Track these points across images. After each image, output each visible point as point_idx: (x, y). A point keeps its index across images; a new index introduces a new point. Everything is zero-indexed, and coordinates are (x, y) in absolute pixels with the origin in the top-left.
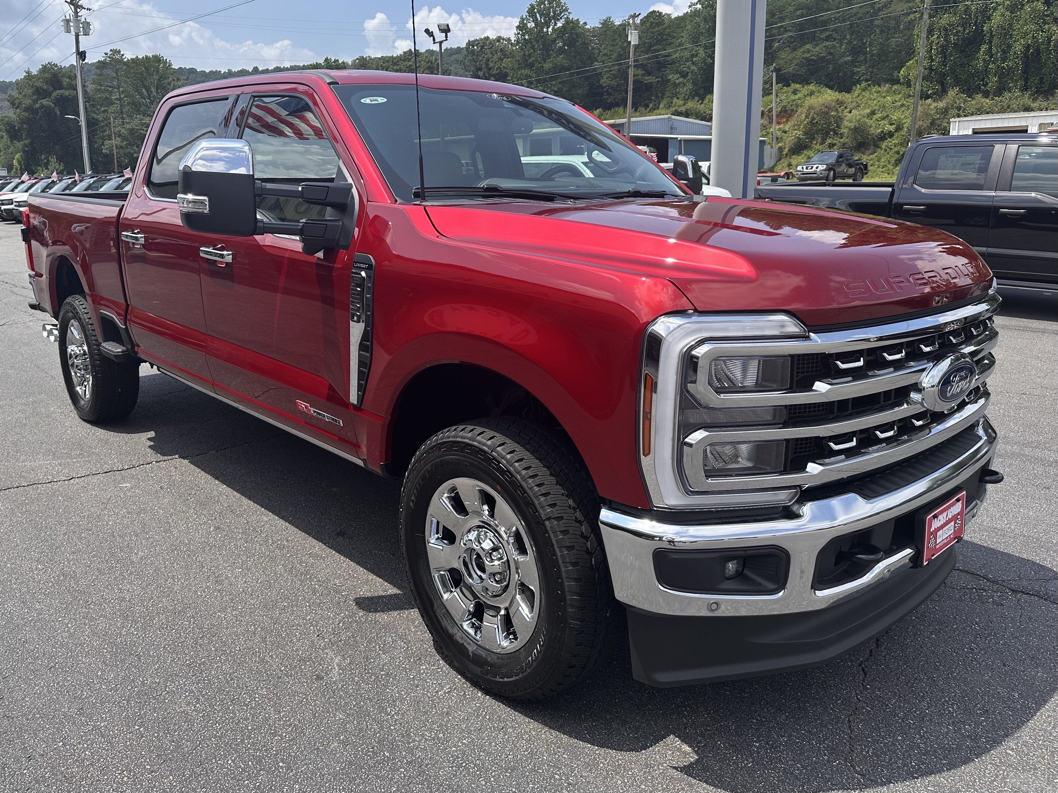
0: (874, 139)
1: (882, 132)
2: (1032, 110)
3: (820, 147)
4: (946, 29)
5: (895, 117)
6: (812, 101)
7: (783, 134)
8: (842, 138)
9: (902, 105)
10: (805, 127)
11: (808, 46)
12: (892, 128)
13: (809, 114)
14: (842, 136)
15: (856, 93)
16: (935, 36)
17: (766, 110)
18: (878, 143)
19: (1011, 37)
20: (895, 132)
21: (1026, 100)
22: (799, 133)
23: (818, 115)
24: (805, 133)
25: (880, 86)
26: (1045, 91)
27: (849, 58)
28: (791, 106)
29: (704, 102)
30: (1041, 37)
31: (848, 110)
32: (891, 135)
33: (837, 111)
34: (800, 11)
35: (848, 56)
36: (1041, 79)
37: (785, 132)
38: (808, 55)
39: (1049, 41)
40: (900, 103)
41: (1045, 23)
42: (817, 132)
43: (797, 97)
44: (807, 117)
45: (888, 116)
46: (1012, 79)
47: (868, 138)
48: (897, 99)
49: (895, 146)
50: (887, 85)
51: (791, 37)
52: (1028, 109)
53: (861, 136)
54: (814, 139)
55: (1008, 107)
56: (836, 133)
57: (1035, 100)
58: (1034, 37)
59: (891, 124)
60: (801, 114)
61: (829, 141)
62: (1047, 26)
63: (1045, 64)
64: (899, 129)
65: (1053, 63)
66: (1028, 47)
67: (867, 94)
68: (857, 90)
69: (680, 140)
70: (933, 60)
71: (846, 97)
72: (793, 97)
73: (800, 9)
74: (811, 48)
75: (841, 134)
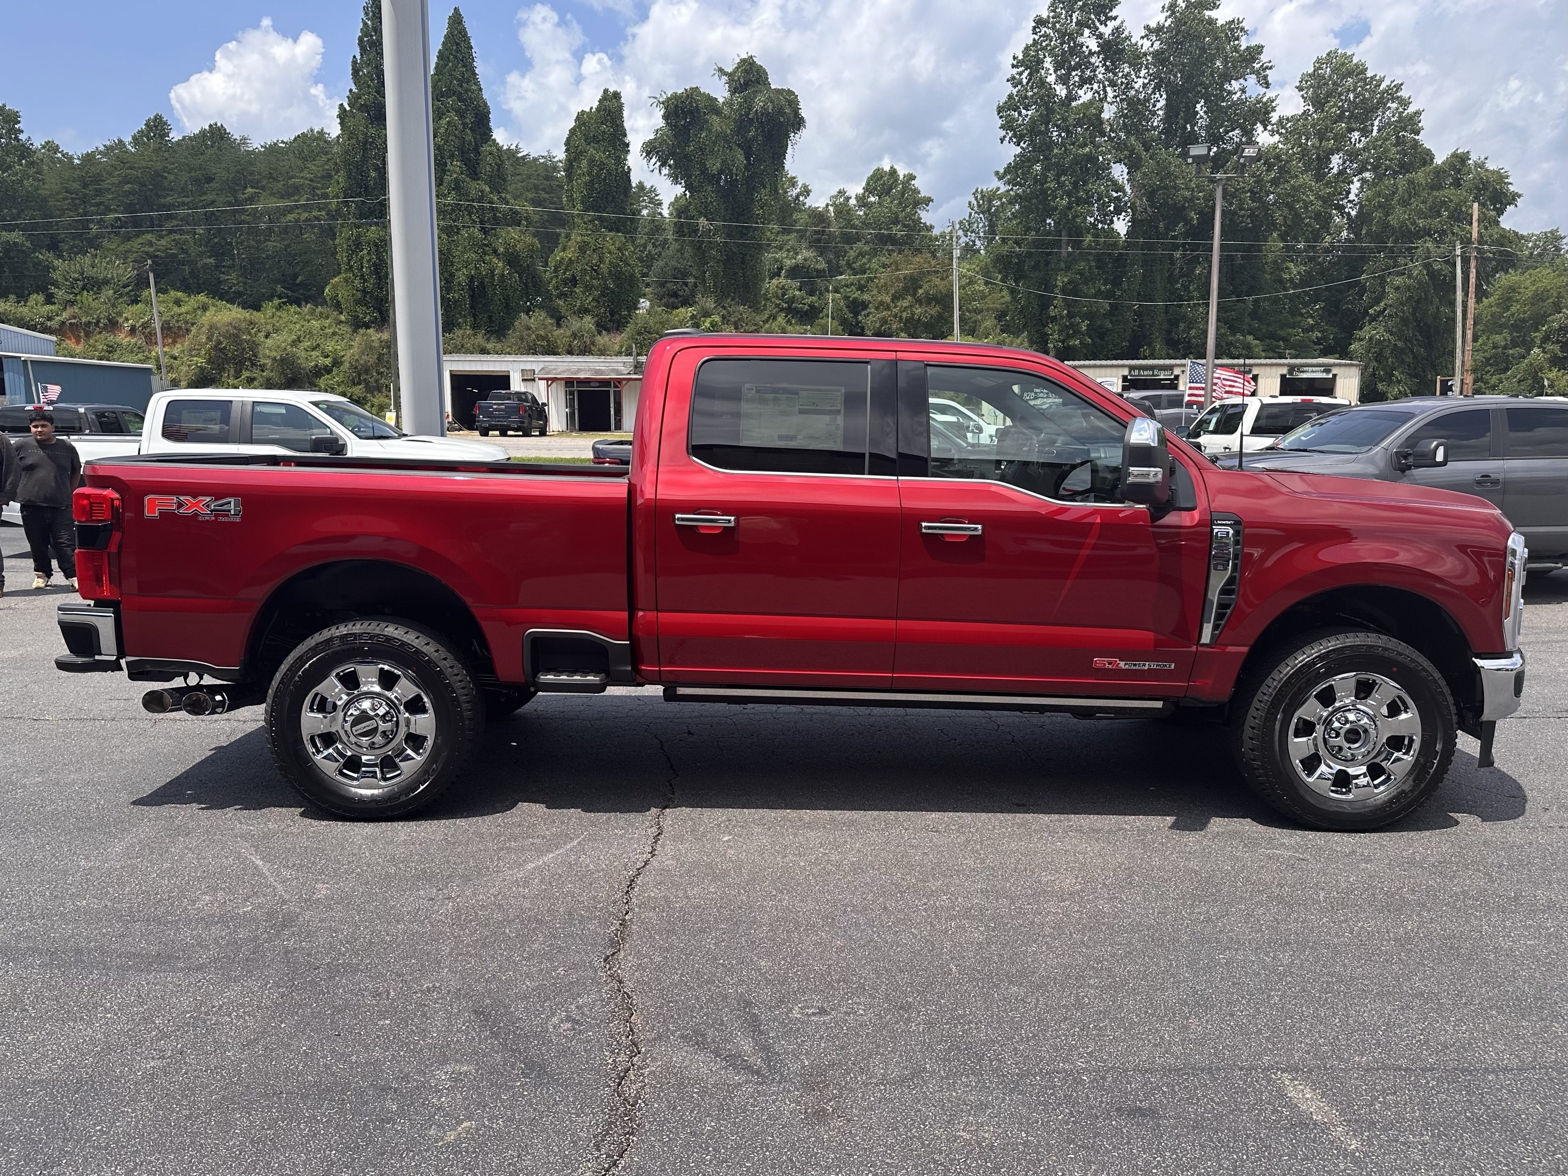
0: (308, 375)
1: (317, 365)
2: (489, 353)
3: (235, 382)
4: (376, 245)
5: (330, 346)
6: (210, 317)
7: (172, 360)
8: (263, 371)
9: (334, 334)
10: (208, 352)
11: (149, 236)
12: (328, 361)
13: (212, 335)
14: (263, 368)
15: (269, 313)
16: (365, 252)
17: (138, 325)
18: (314, 379)
19: (452, 265)
20: (333, 366)
21: (480, 339)
22: (201, 361)
23: (225, 337)
24: (209, 362)
25: (299, 306)
26: (496, 331)
27: (212, 261)
28: (178, 321)
29: (28, 304)
30: (484, 269)
31: (263, 334)
32: (328, 370)
33: (250, 334)
34: (129, 186)
35: (210, 258)
36: (490, 317)
37: (175, 358)
38: (152, 250)
39: (493, 276)
40: (331, 331)
41: (485, 253)
42: (227, 360)
43: (183, 309)
44: (209, 339)
45: (318, 345)
46: (460, 313)
47: (300, 373)
48: (327, 325)
49: (339, 386)
50: (309, 305)
51: (119, 219)
52: (484, 351)
53: (291, 370)
54: (224, 369)
55: (462, 346)
56: (253, 364)
57: (488, 340)
58: (477, 268)
59: (327, 356)
60: (198, 335)
61: (246, 374)
62: (487, 257)
63: (492, 300)
64: (337, 363)
65: (500, 300)
66: (472, 279)
67: (283, 314)
68: (269, 308)
69: (25, 362)
70: (365, 281)
71: (257, 316)
72: (176, 309)
73: (128, 183)
74: (154, 240)
75: (260, 366)
